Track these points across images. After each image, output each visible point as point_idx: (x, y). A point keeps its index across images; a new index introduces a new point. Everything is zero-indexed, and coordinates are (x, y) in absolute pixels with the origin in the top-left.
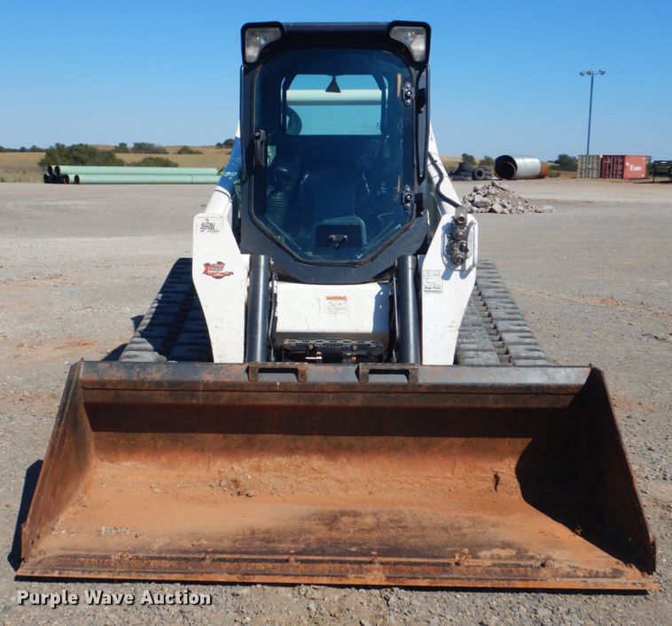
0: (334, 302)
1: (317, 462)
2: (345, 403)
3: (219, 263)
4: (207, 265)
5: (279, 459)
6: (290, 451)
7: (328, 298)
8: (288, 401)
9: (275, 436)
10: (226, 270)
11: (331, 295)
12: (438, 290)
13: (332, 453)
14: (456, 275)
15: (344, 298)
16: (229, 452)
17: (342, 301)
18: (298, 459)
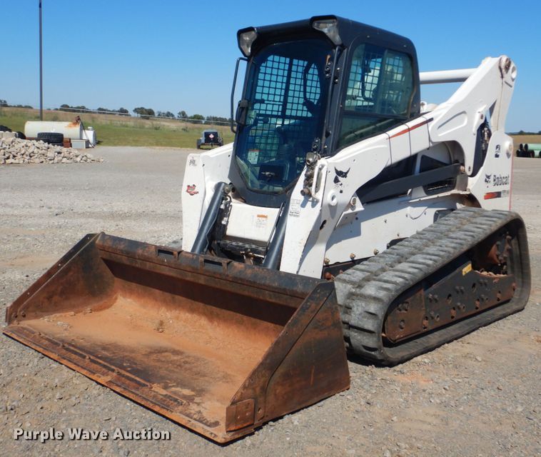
0: (260, 218)
1: (204, 321)
2: (197, 281)
3: (194, 185)
4: (189, 186)
5: (187, 314)
6: (192, 311)
7: (258, 216)
8: (173, 273)
9: (184, 299)
10: (196, 190)
11: (261, 214)
12: (296, 215)
13: (211, 317)
14: (309, 204)
15: (266, 217)
16: (166, 303)
17: (264, 219)
18: (195, 317)
